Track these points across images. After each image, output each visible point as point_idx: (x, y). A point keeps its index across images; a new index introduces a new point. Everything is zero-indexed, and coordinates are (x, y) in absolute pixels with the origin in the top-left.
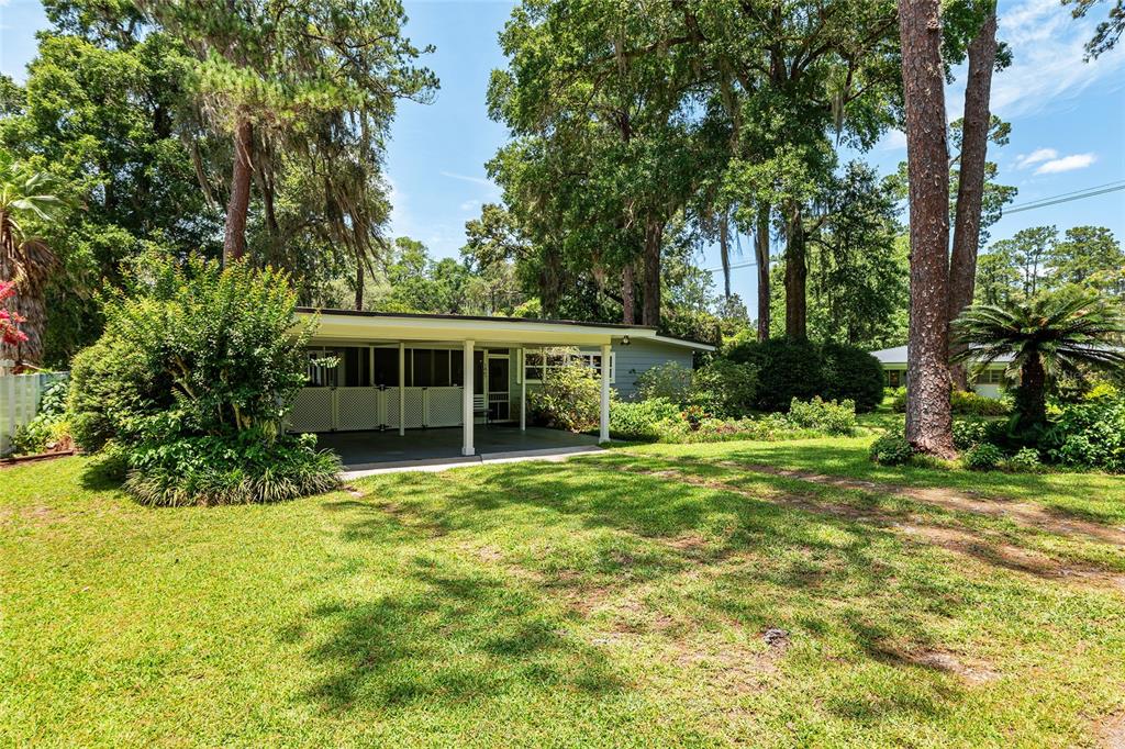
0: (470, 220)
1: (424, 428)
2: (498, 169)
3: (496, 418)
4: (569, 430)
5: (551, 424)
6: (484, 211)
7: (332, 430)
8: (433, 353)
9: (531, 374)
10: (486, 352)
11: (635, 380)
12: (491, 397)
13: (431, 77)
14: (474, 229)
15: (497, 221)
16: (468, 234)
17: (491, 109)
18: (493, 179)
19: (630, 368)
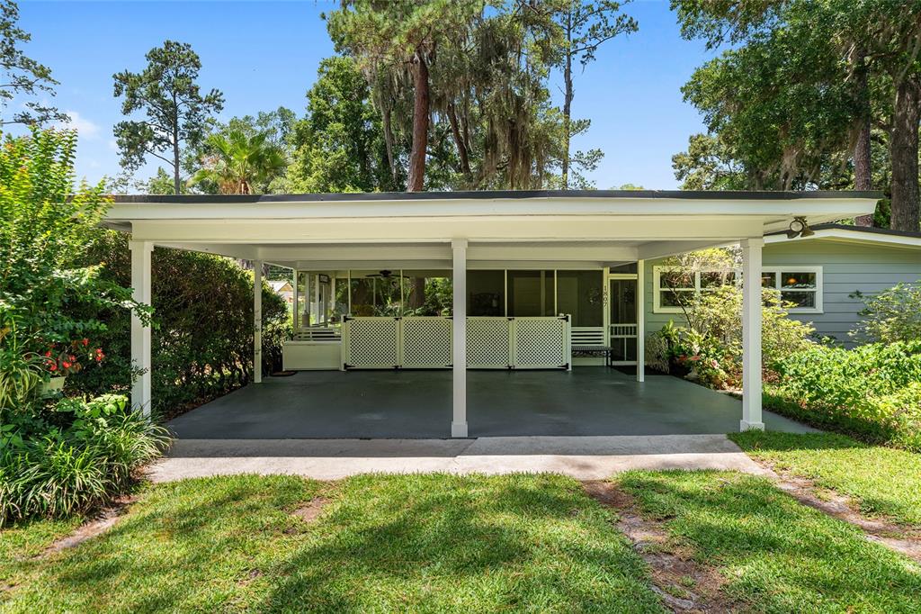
0: (676, 153)
1: (510, 370)
2: (695, 92)
3: (622, 359)
4: (719, 386)
5: (693, 374)
6: (691, 142)
7: (396, 367)
8: (543, 275)
9: (668, 299)
10: (606, 271)
11: (860, 308)
12: (614, 331)
13: (630, 22)
14: (680, 161)
15: (704, 149)
16: (674, 167)
17: (684, 27)
18: (689, 101)
19: (853, 289)
